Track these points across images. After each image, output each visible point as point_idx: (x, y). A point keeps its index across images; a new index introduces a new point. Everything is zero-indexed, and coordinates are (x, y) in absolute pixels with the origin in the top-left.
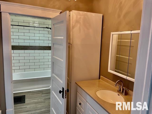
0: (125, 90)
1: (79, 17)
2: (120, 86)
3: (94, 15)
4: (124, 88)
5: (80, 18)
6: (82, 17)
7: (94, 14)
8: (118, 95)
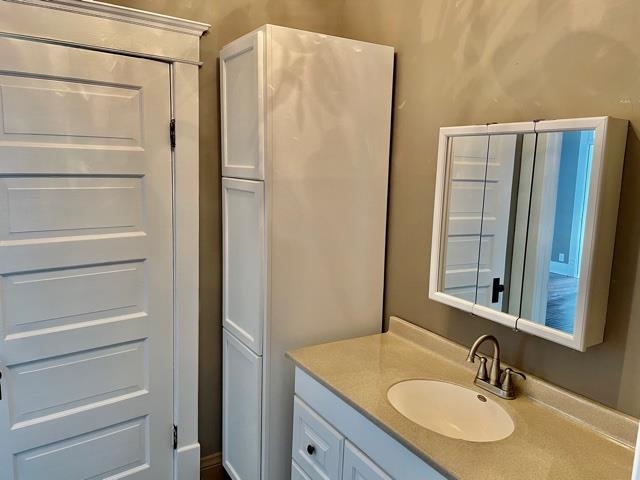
0: (510, 375)
1: (294, 55)
2: (486, 360)
3: (358, 50)
4: (503, 366)
5: (301, 61)
6: (309, 56)
7: (357, 47)
8: (479, 397)
